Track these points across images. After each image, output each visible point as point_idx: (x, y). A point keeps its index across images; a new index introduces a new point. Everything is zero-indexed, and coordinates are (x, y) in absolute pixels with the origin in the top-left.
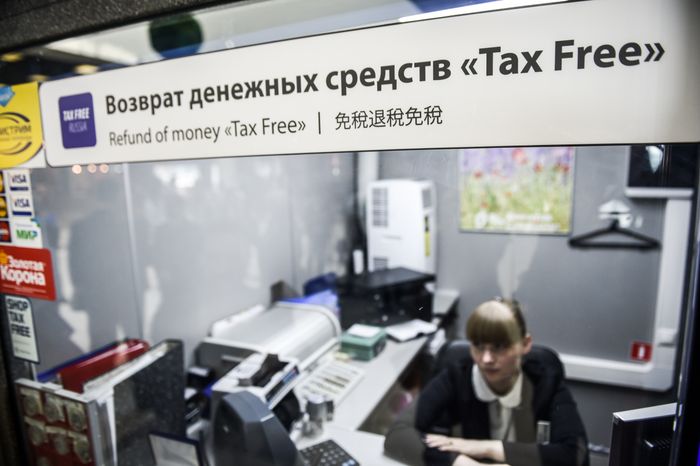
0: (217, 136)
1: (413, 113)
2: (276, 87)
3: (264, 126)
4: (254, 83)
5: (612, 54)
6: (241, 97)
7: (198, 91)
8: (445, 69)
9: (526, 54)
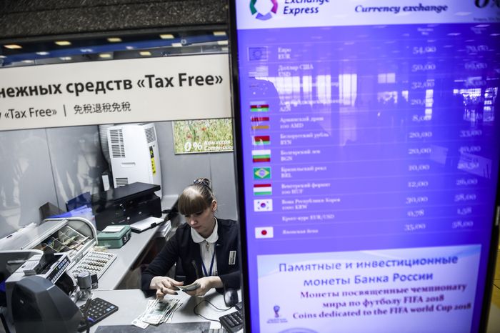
1: (115, 105)
2: (36, 90)
3: (31, 113)
4: (21, 88)
5: (202, 80)
6: (13, 96)
8: (129, 84)
9: (166, 79)
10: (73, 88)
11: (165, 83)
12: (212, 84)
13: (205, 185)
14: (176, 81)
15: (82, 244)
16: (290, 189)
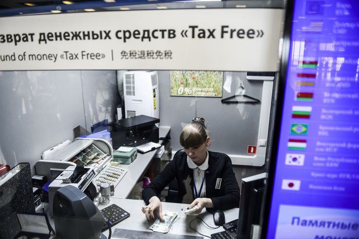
0: (56, 59)
1: (158, 53)
2: (88, 35)
3: (83, 55)
4: (76, 33)
5: (244, 33)
6: (69, 39)
7: (44, 34)
8: (173, 34)
9: (209, 30)
10: (121, 35)
11: (207, 34)
12: (253, 38)
13: (201, 123)
14: (217, 33)
15: (103, 159)
16: (324, 147)
